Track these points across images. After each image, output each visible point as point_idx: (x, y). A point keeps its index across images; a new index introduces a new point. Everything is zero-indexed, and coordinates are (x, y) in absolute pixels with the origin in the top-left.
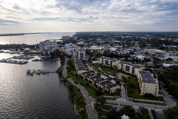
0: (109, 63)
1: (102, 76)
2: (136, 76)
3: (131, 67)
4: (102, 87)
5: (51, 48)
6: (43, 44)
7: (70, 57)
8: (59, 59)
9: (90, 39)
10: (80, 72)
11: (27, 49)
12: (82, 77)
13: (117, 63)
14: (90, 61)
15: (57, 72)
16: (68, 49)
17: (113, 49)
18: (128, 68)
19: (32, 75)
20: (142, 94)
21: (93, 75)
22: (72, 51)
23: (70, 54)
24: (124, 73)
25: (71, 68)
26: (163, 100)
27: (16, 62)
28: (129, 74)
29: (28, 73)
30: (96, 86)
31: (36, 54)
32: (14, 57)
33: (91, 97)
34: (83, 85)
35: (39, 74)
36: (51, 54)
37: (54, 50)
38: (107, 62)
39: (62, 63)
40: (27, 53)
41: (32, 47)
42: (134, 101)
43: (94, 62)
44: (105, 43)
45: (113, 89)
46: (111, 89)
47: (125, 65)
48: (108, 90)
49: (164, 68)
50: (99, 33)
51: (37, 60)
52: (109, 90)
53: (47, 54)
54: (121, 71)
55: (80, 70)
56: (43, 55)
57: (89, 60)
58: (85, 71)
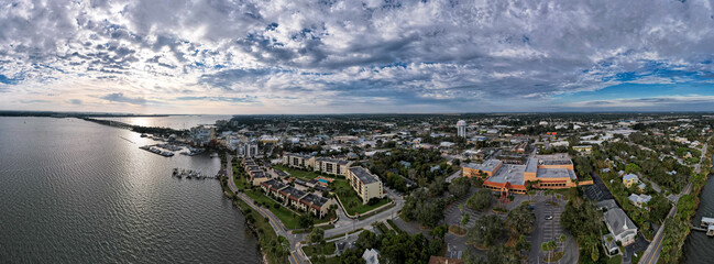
0: (300, 163)
1: (297, 187)
2: (344, 178)
3: (334, 165)
4: (303, 207)
5: (206, 137)
6: (195, 130)
7: (235, 153)
8: (216, 155)
9: (256, 126)
10: (257, 182)
11: (173, 135)
12: (262, 191)
13: (311, 161)
14: (267, 160)
15: (218, 178)
16: (230, 140)
17: (295, 140)
18: (329, 167)
19: (180, 177)
20: (365, 202)
21: (281, 186)
22: (236, 144)
23: (234, 148)
24: (325, 174)
25: (240, 172)
26: (390, 200)
27: (159, 153)
28: (333, 176)
29: (174, 173)
30: (293, 208)
31: (185, 144)
32: (158, 145)
33: (290, 232)
34: (268, 207)
35: (189, 178)
36: (205, 145)
37: (209, 140)
38: (296, 161)
39: (224, 162)
40: (172, 141)
41: (179, 133)
42: (360, 218)
43: (274, 161)
44: (281, 131)
45: (324, 208)
46: (322, 209)
47: (324, 163)
48: (315, 212)
49: (368, 157)
50: (266, 116)
51: (185, 154)
52: (318, 212)
53: (198, 146)
54: (319, 173)
55: (256, 177)
56: (194, 147)
57: (265, 158)
58: (266, 179)
